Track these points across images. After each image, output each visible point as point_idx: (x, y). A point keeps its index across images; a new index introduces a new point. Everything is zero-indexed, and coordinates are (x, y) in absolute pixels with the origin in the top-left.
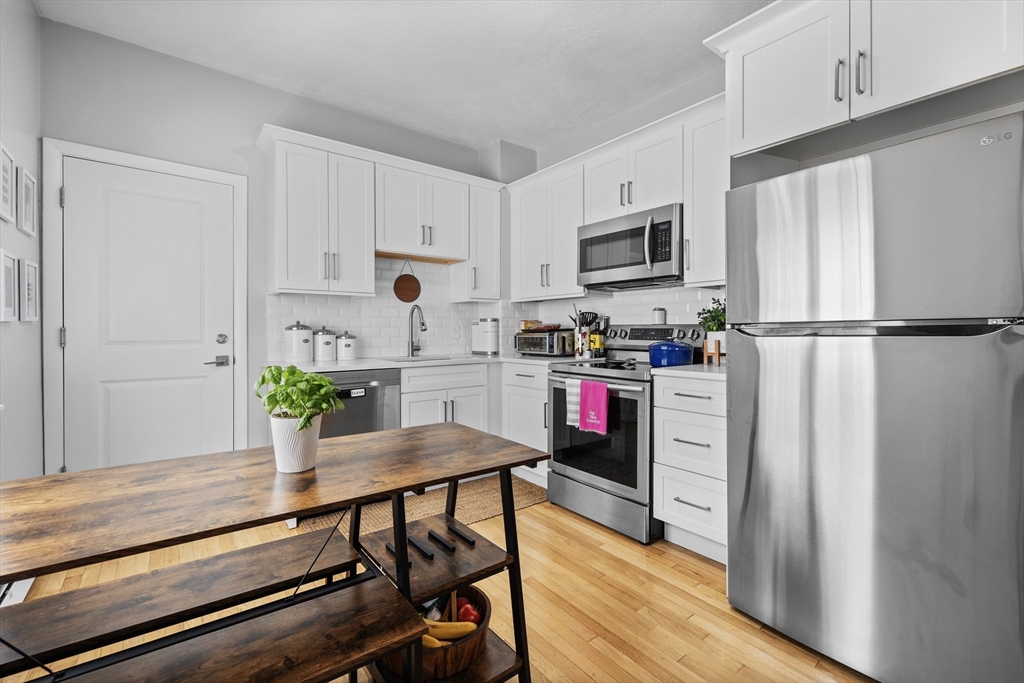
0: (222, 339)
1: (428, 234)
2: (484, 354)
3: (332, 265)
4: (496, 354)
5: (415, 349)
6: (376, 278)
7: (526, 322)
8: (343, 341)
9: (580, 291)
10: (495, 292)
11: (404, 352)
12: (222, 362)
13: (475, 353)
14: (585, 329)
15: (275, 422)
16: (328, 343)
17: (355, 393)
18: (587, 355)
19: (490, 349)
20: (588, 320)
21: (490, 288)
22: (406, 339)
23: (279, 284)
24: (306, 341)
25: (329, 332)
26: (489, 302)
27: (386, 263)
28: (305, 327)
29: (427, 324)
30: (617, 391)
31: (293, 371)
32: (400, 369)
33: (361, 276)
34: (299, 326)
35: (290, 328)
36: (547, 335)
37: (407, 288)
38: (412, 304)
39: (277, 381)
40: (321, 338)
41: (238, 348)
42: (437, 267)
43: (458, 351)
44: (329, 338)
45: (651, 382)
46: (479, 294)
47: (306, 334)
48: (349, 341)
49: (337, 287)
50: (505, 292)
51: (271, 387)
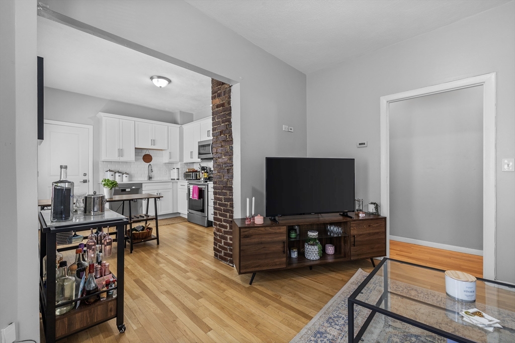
0: (85, 175)
1: (153, 142)
2: (174, 179)
3: (121, 152)
4: (178, 179)
5: (150, 178)
6: (135, 156)
7: (189, 169)
8: (125, 175)
9: (199, 160)
10: (178, 159)
11: (146, 179)
12: (85, 181)
13: (172, 179)
14: (203, 171)
15: (105, 189)
16: (120, 176)
17: (127, 190)
18: (202, 179)
19: (176, 178)
20: (203, 168)
21: (176, 158)
22: (147, 175)
23: (104, 158)
24: (112, 175)
25: (120, 173)
26: (177, 163)
27: (140, 151)
28: (112, 171)
29: (153, 170)
30: (202, 188)
31: (108, 180)
32: (142, 183)
33: (130, 155)
34: (110, 171)
35: (107, 171)
36: (191, 173)
37: (147, 158)
38: (149, 164)
39: (105, 181)
40: (117, 174)
41: (90, 177)
42: (159, 151)
43: (166, 178)
44: (120, 174)
45: (208, 185)
46: (172, 160)
47: (112, 173)
48: (127, 175)
49: (122, 159)
50: (181, 159)
51: (104, 183)
